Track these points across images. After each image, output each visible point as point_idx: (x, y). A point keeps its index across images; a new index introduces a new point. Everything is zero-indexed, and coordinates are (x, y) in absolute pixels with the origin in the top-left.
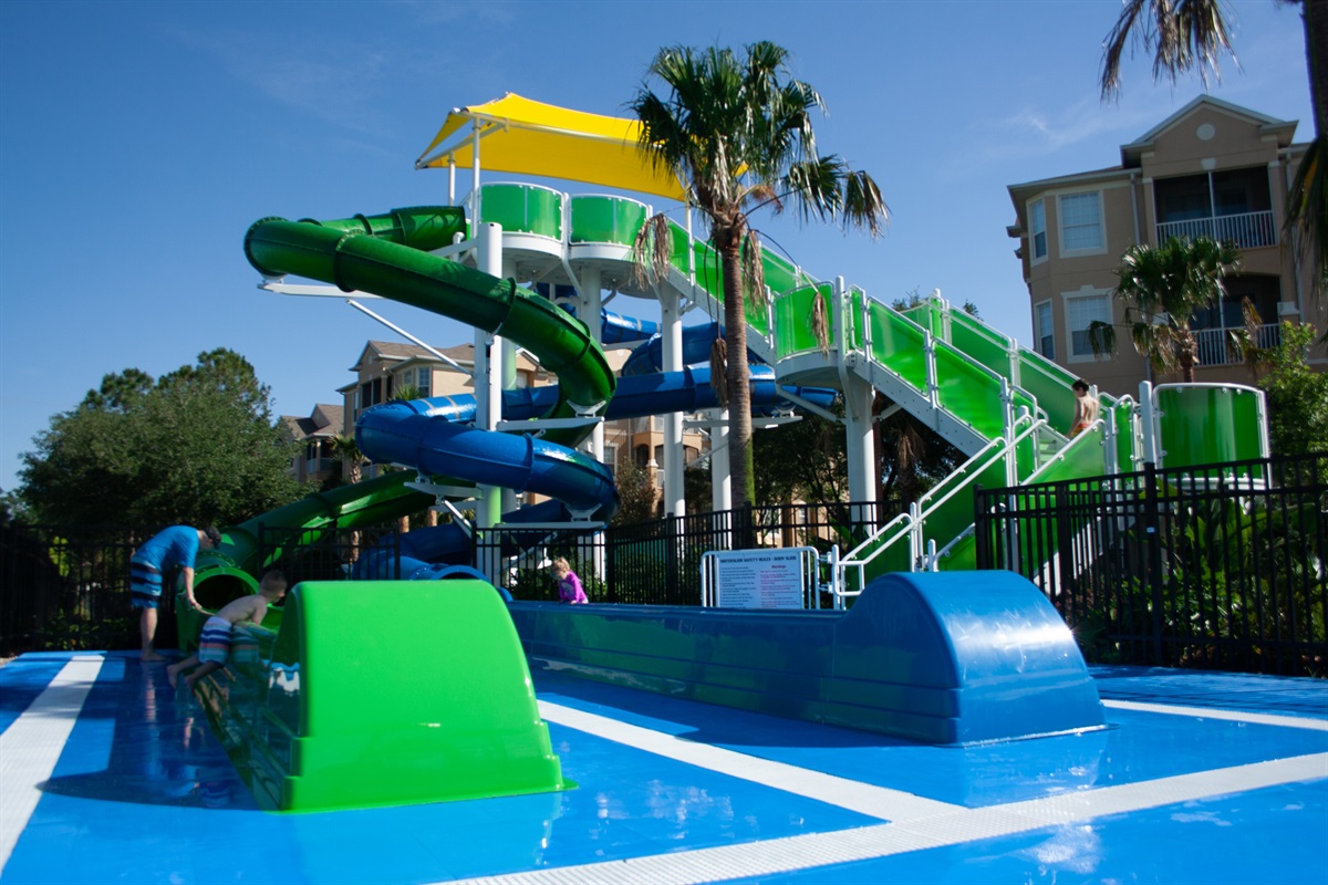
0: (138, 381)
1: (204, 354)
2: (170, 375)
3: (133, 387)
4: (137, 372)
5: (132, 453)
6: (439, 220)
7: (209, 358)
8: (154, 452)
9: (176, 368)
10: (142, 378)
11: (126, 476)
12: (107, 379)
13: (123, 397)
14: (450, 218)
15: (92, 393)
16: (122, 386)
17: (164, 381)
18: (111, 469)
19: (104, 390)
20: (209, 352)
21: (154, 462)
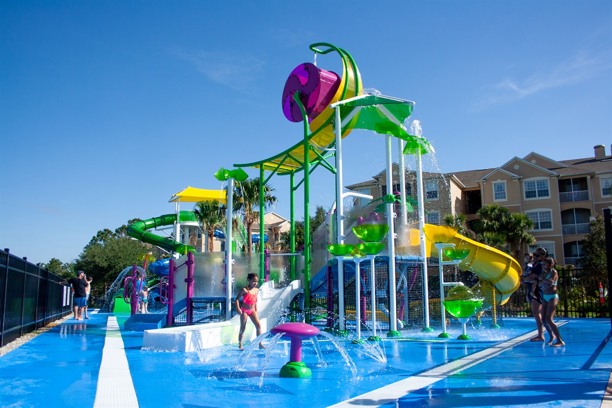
0: (108, 233)
1: (130, 220)
2: (119, 229)
3: (107, 235)
4: (108, 230)
5: (106, 261)
6: (171, 218)
7: (131, 222)
8: (112, 260)
9: (121, 226)
10: (109, 232)
11: (104, 267)
12: (99, 232)
13: (104, 238)
14: (174, 217)
15: (94, 237)
16: (103, 234)
17: (117, 231)
18: (100, 265)
19: (98, 236)
20: (131, 220)
21: (112, 263)
